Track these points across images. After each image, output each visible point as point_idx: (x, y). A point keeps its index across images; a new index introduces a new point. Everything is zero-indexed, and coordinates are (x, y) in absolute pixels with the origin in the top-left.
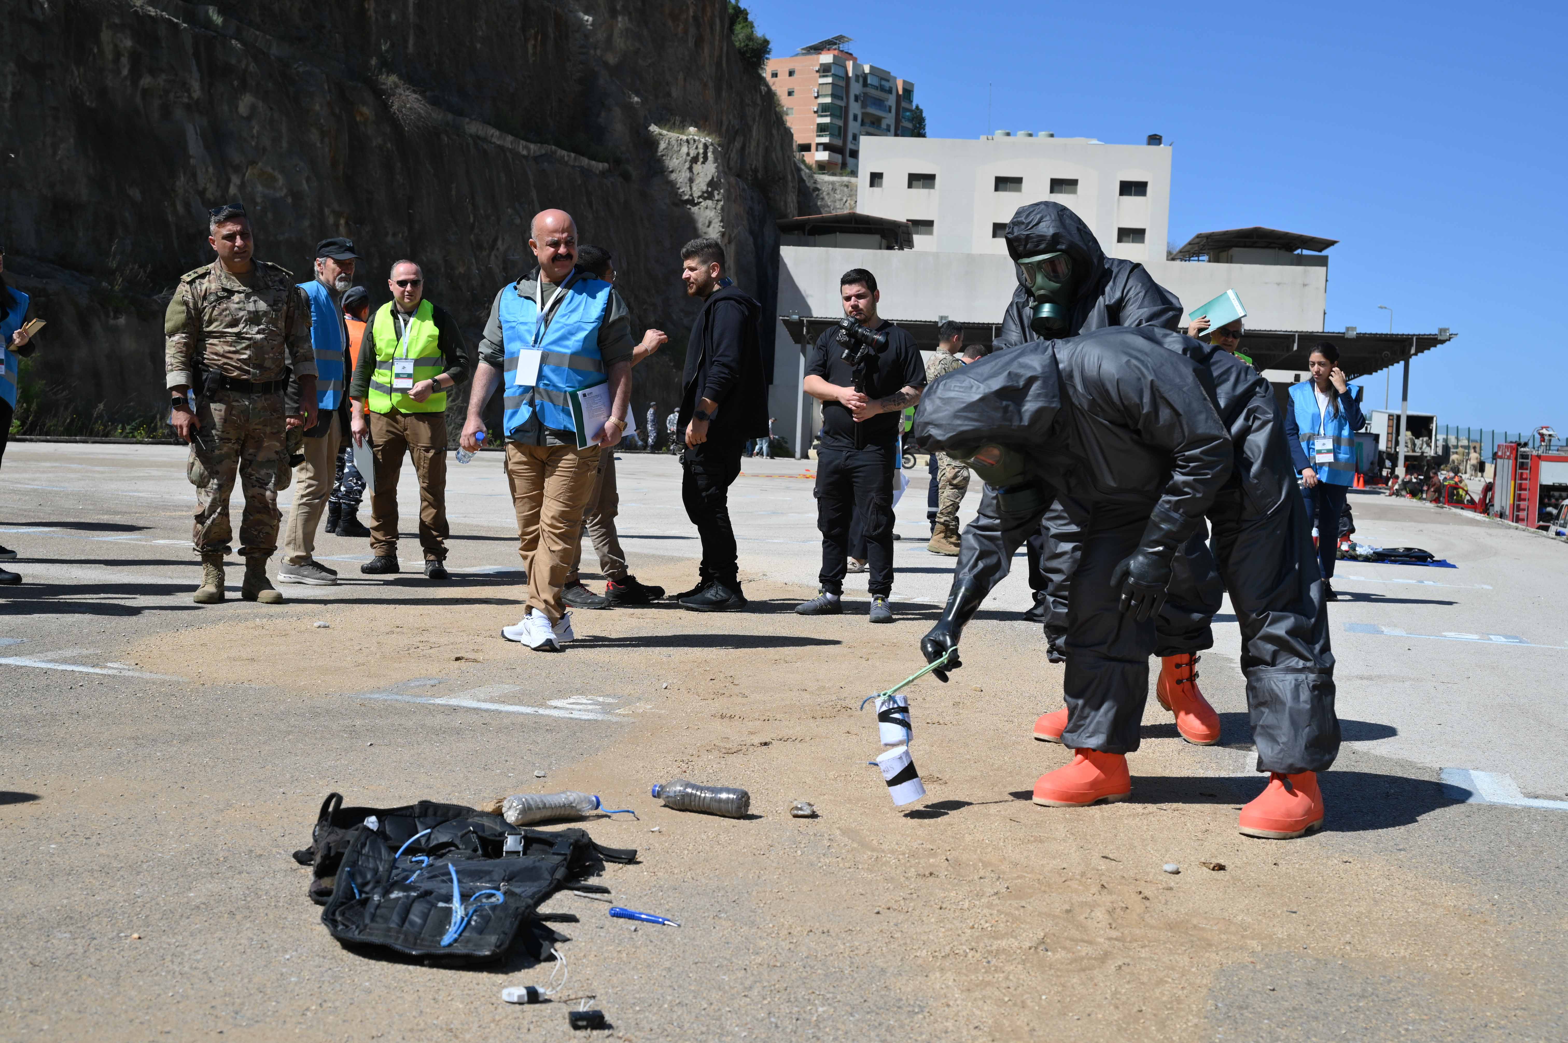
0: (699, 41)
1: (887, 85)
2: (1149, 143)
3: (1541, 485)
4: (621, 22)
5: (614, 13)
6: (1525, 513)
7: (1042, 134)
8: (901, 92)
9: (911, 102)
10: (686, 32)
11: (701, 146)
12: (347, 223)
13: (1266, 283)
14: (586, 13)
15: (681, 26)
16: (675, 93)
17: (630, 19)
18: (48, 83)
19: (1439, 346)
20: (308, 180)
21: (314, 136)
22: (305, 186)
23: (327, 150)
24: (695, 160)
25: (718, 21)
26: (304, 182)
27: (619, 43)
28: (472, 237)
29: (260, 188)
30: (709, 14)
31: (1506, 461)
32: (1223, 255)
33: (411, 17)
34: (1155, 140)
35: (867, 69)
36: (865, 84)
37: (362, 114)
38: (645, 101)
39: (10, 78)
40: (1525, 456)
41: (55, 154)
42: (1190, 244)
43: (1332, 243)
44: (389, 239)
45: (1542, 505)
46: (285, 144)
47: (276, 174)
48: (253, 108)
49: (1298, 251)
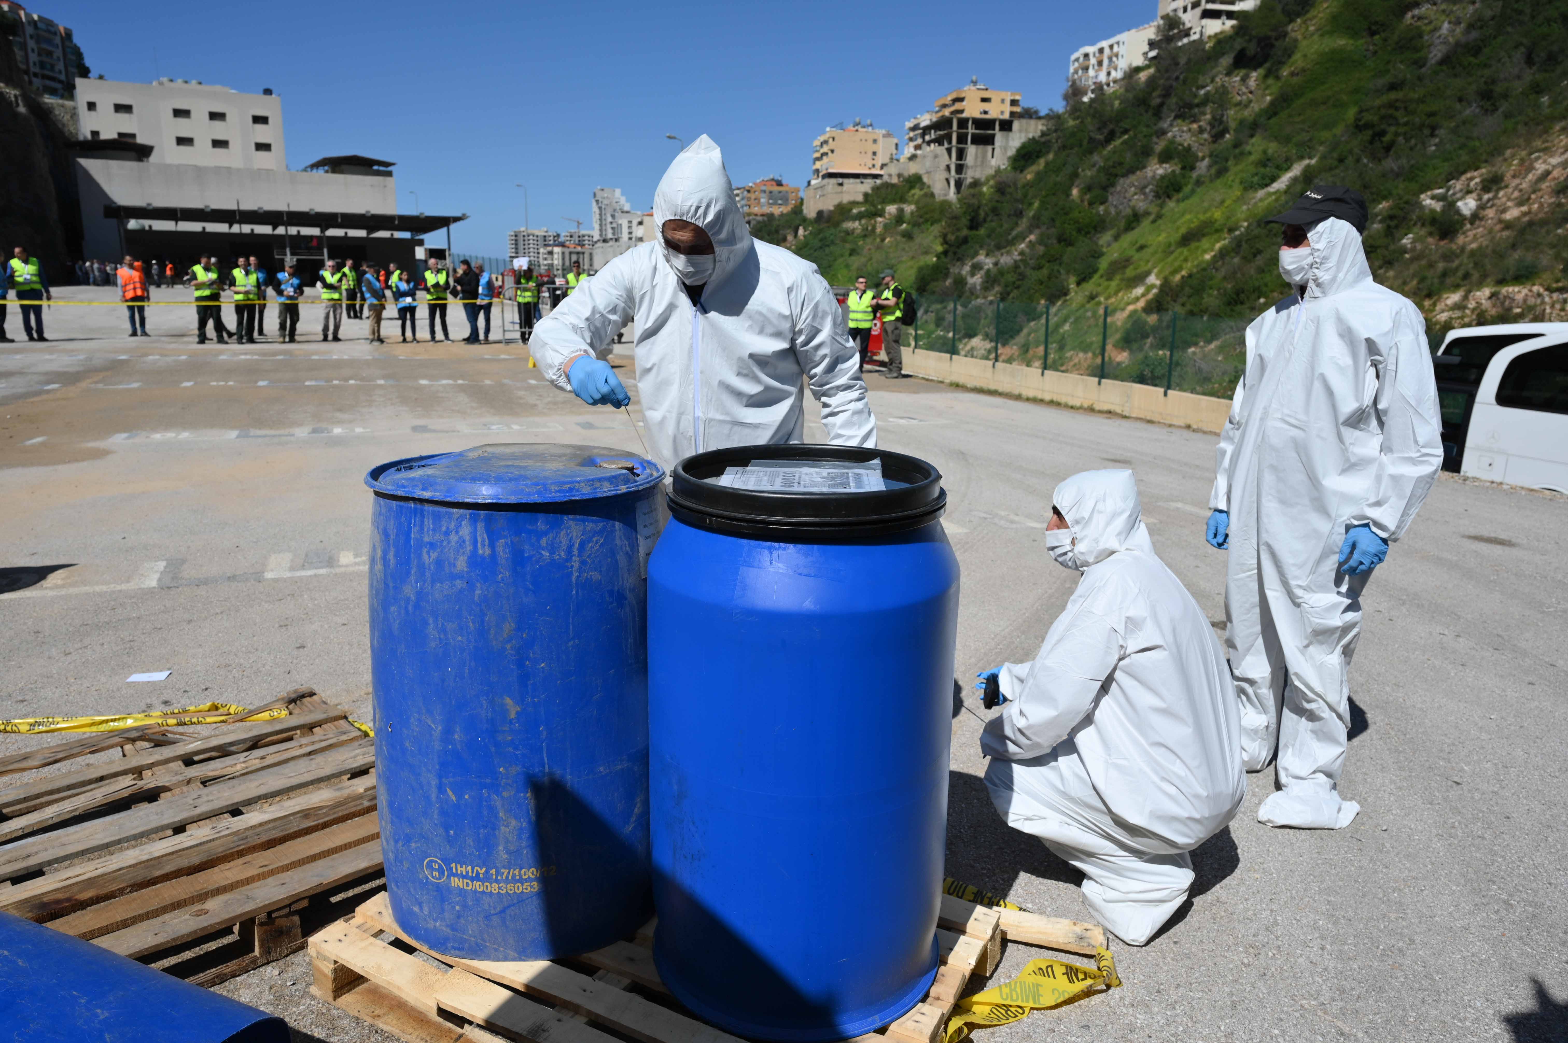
1: (52, 29)
2: (265, 94)
8: (63, 35)
9: (72, 43)
13: (365, 185)
32: (337, 169)
34: (268, 92)
35: (36, 17)
36: (36, 28)
43: (393, 164)
49: (375, 167)
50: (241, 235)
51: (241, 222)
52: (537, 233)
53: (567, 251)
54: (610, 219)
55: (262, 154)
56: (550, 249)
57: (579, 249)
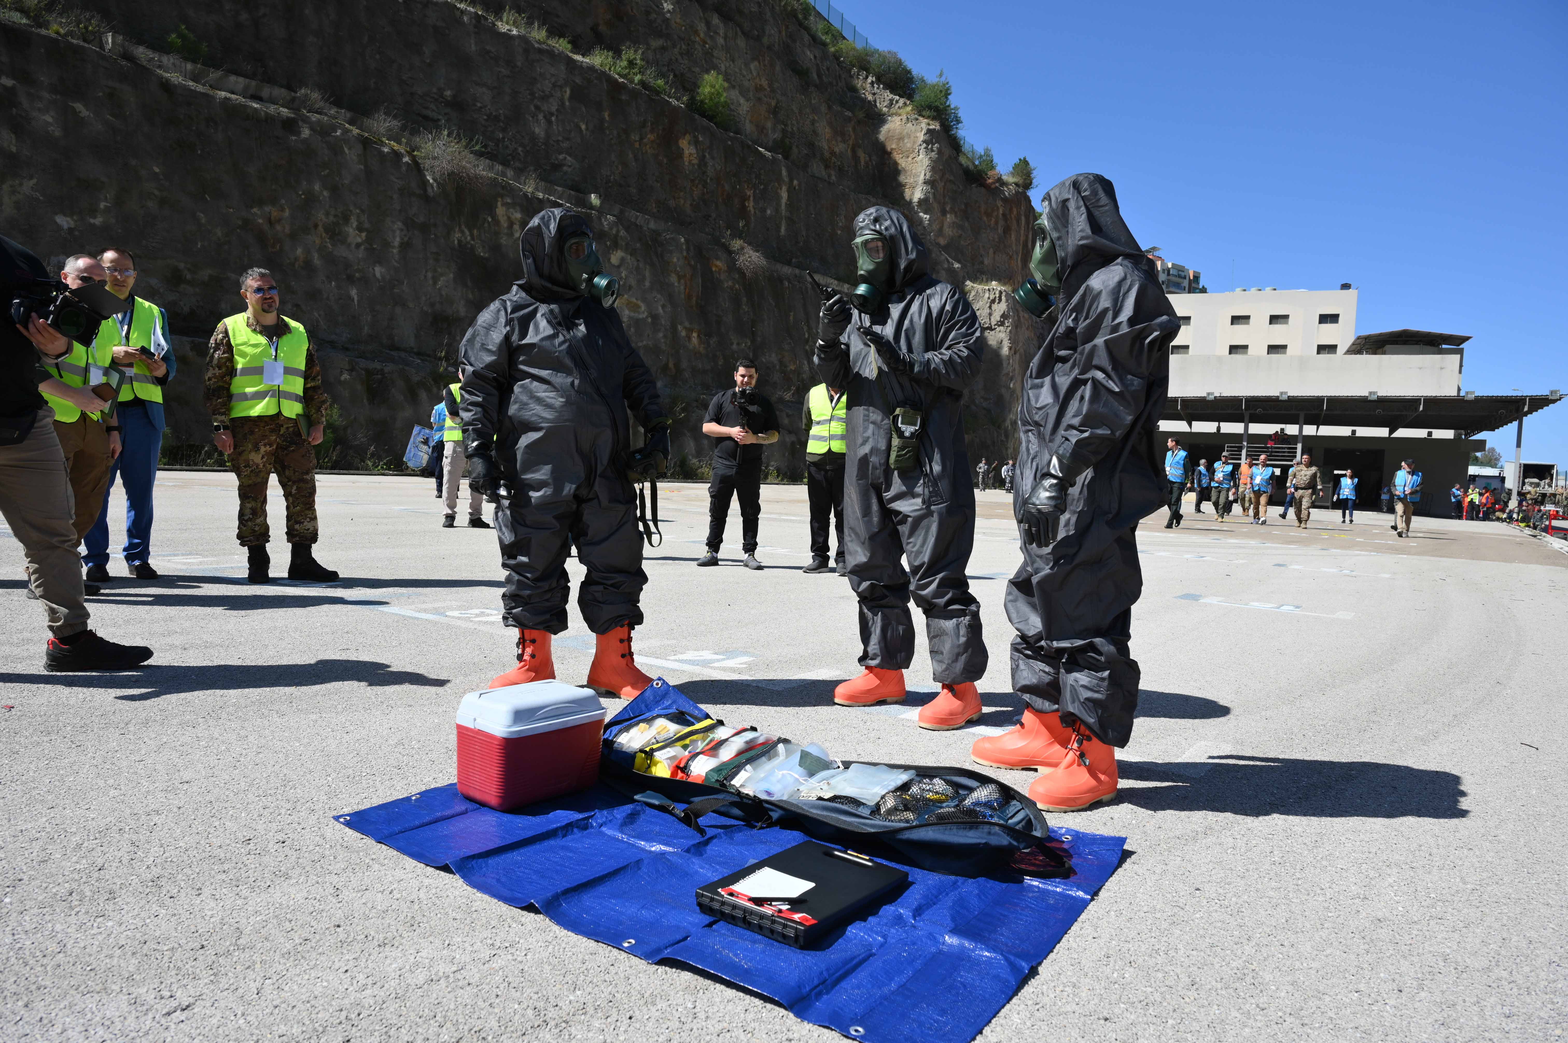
0: (1007, 230)
1: (1183, 274)
2: (1342, 289)
4: (949, 218)
5: (944, 213)
7: (1268, 289)
8: (1192, 278)
9: (1198, 283)
10: (997, 223)
11: (997, 292)
12: (698, 336)
14: (925, 213)
15: (993, 220)
16: (986, 262)
17: (956, 216)
18: (433, 236)
19: (1551, 405)
20: (663, 306)
21: (673, 279)
22: (661, 310)
23: (682, 287)
24: (993, 301)
25: (1023, 218)
26: (660, 308)
27: (948, 231)
28: (807, 347)
29: (627, 312)
30: (1015, 212)
32: (1380, 350)
33: (784, 212)
34: (1346, 286)
35: (1170, 265)
36: (1169, 274)
37: (716, 266)
38: (964, 266)
39: (398, 232)
41: (435, 283)
42: (1353, 344)
43: (1468, 338)
44: (735, 347)
46: (647, 284)
47: (639, 303)
48: (622, 260)
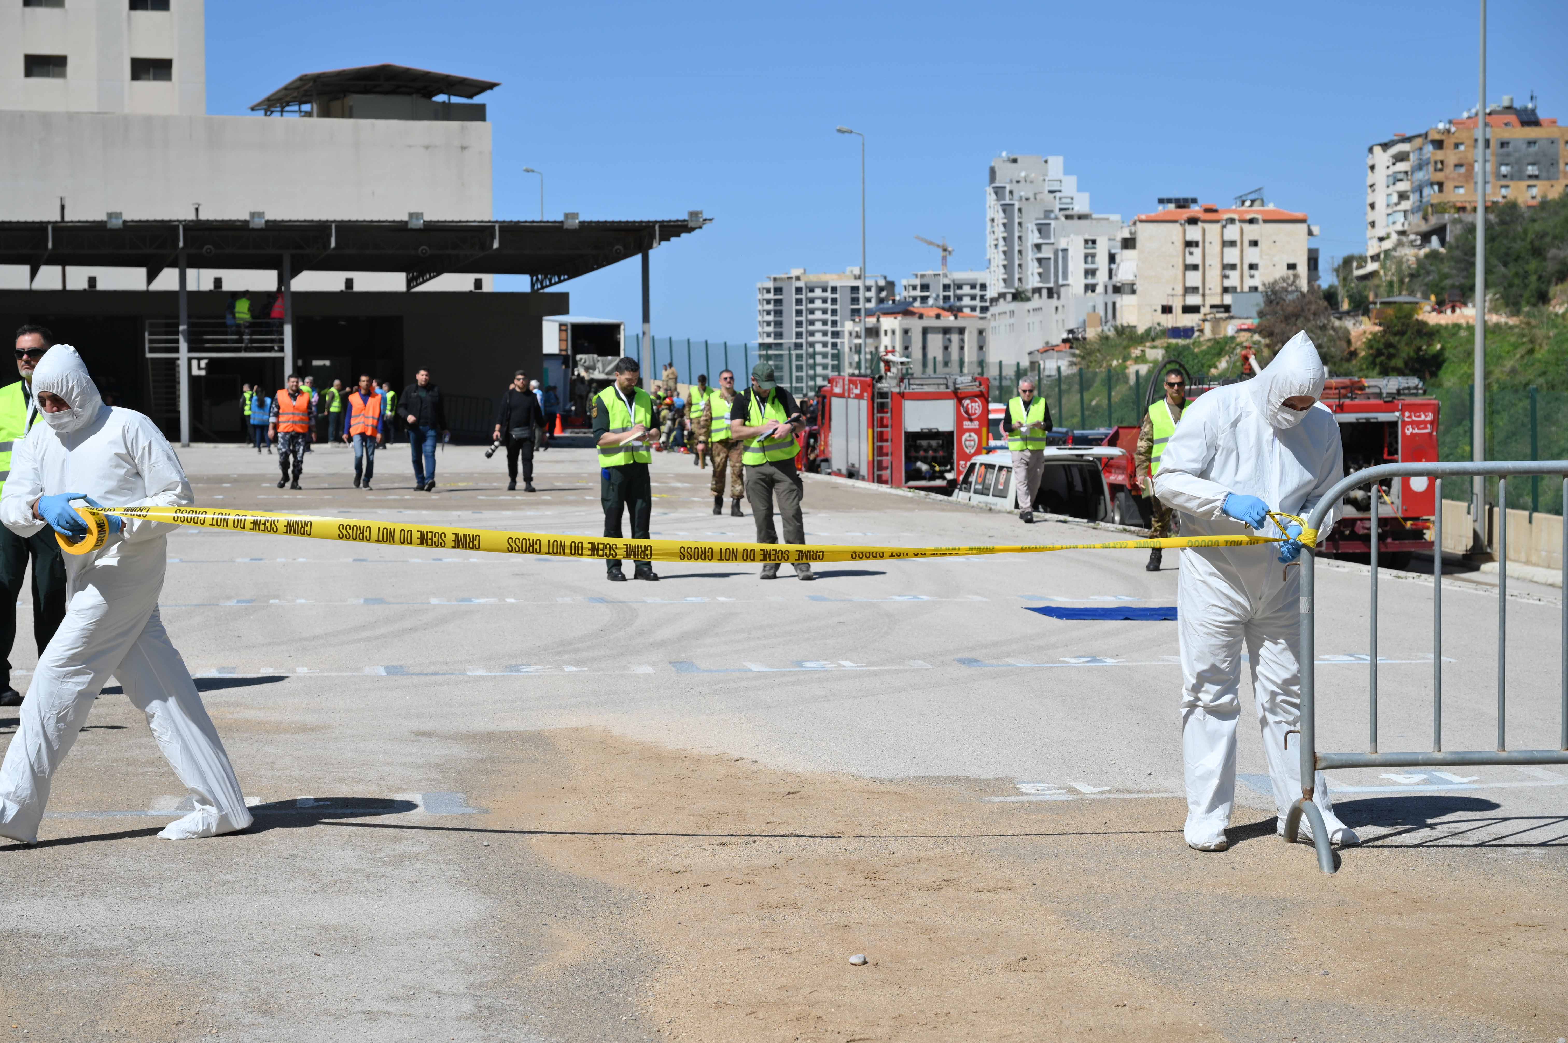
3: (906, 433)
6: (889, 471)
13: (410, 146)
19: (683, 235)
31: (853, 402)
32: (336, 105)
40: (883, 395)
43: (491, 86)
45: (910, 460)
49: (441, 98)
50: (64, 294)
51: (63, 260)
52: (833, 280)
53: (916, 325)
54: (1034, 237)
55: (149, 87)
56: (871, 321)
57: (949, 320)
